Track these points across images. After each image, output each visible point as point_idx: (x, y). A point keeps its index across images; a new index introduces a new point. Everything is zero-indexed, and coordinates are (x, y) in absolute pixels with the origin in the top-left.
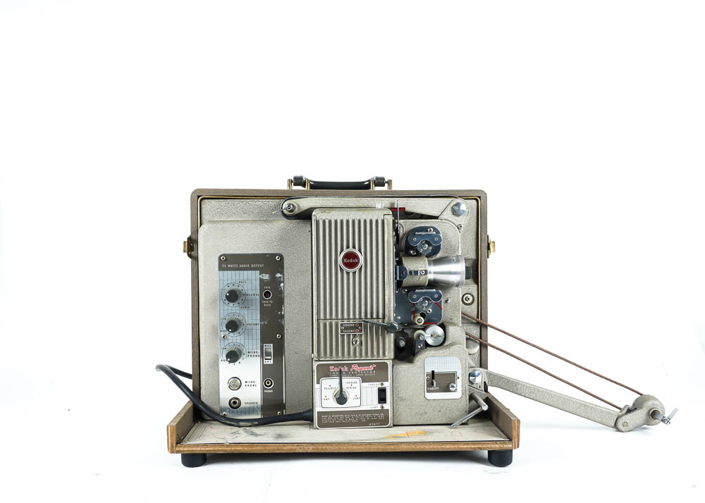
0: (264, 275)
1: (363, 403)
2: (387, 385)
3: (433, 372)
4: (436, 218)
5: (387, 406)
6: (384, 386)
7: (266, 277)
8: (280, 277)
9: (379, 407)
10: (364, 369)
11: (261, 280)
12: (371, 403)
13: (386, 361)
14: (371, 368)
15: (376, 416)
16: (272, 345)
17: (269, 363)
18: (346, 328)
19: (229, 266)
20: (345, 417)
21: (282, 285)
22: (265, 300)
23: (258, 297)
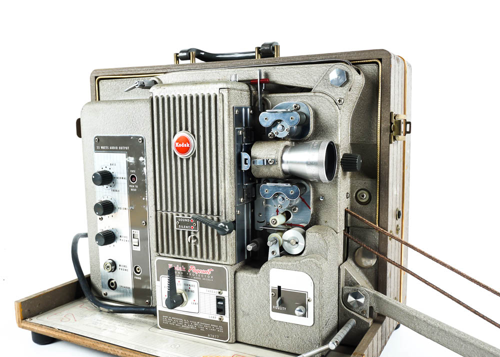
0: (129, 157)
1: (201, 310)
2: (225, 294)
3: (279, 287)
4: (309, 90)
5: (226, 319)
6: (222, 295)
7: (132, 160)
8: (143, 161)
9: (217, 317)
10: (201, 272)
11: (128, 164)
12: (209, 312)
13: (223, 266)
14: (209, 272)
15: (215, 328)
16: (139, 231)
17: (137, 250)
18: (181, 223)
19: (102, 147)
20: (184, 321)
21: (145, 169)
22: (133, 184)
23: (126, 181)
